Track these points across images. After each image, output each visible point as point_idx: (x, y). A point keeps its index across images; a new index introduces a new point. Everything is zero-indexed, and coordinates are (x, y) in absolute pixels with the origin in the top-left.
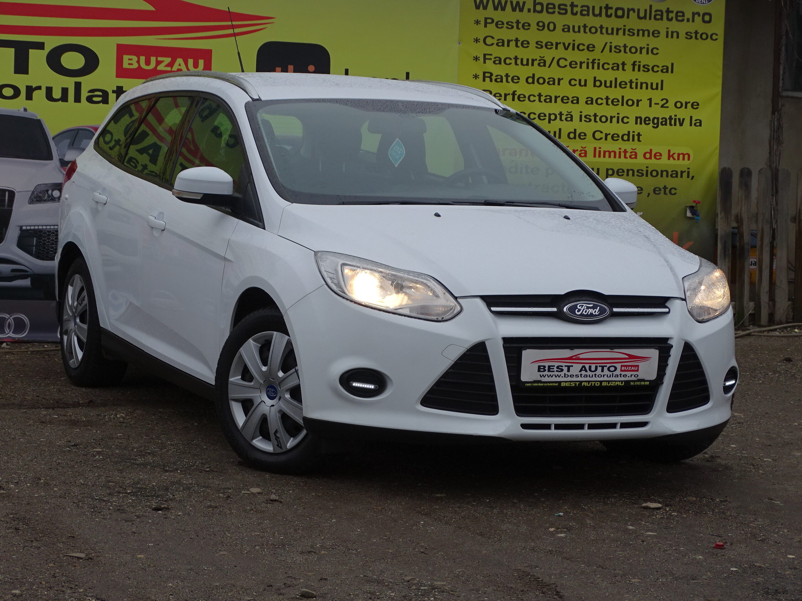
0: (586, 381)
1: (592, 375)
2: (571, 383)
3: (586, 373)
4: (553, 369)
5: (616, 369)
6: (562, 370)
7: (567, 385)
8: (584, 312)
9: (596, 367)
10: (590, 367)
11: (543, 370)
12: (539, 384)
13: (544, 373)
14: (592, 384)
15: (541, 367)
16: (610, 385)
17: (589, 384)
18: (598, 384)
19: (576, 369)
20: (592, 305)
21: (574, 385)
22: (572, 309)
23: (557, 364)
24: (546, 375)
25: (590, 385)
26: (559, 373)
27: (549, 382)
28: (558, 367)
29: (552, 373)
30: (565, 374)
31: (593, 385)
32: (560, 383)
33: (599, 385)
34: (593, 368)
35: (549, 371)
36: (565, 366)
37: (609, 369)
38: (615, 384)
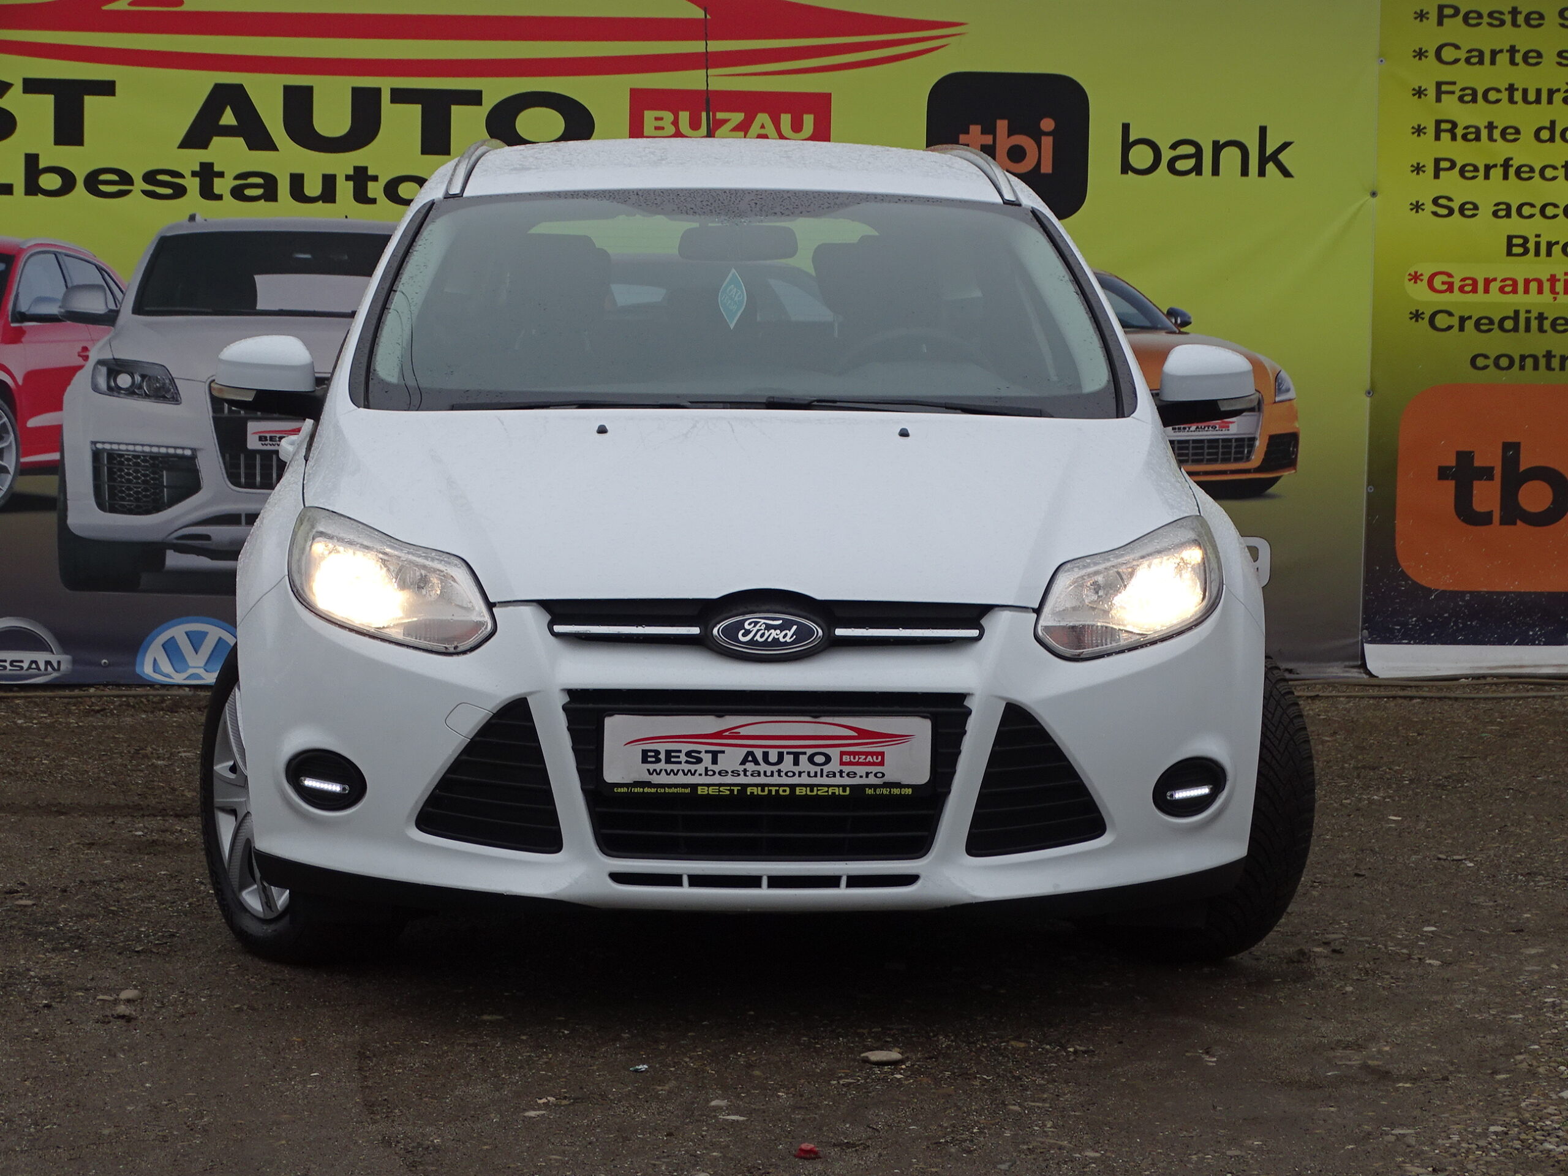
0: (756, 785)
1: (772, 772)
2: (721, 789)
3: (757, 768)
4: (679, 757)
5: (828, 759)
6: (699, 761)
7: (710, 793)
8: (758, 637)
9: (781, 757)
10: (766, 755)
11: (654, 759)
12: (646, 790)
13: (658, 767)
14: (770, 791)
15: (649, 754)
16: (815, 793)
17: (763, 790)
18: (784, 791)
19: (732, 758)
20: (780, 622)
21: (728, 793)
22: (731, 632)
23: (686, 748)
24: (661, 770)
25: (766, 793)
26: (693, 767)
27: (670, 786)
28: (688, 754)
29: (675, 767)
30: (706, 768)
31: (774, 793)
32: (694, 787)
33: (788, 792)
34: (773, 758)
35: (668, 761)
36: (707, 752)
37: (811, 759)
38: (828, 791)
